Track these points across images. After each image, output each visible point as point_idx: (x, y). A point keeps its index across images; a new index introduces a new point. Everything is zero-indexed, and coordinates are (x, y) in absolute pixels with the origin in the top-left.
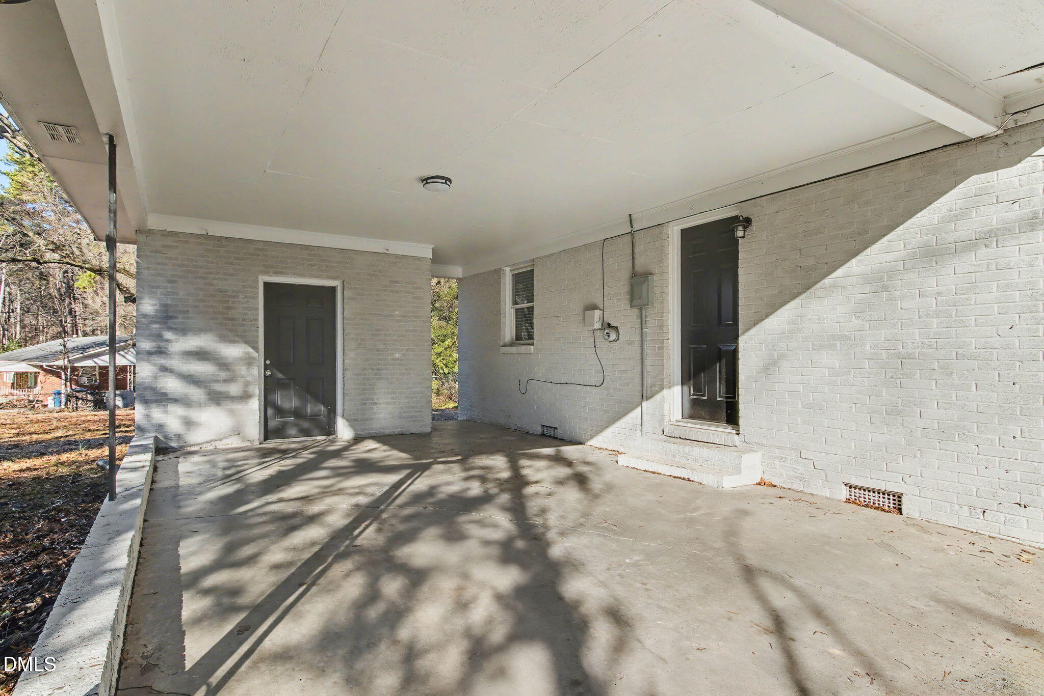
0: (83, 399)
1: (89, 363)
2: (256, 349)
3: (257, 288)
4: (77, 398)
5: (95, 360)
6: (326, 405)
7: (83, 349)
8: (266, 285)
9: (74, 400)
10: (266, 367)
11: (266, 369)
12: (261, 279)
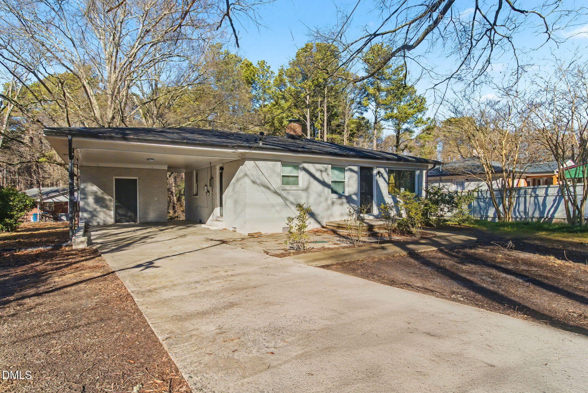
0: (49, 217)
1: (50, 200)
2: (113, 197)
3: (113, 180)
4: (46, 217)
5: (53, 199)
6: (134, 214)
7: (47, 193)
8: (116, 179)
9: (44, 217)
10: (116, 202)
11: (116, 203)
12: (114, 178)
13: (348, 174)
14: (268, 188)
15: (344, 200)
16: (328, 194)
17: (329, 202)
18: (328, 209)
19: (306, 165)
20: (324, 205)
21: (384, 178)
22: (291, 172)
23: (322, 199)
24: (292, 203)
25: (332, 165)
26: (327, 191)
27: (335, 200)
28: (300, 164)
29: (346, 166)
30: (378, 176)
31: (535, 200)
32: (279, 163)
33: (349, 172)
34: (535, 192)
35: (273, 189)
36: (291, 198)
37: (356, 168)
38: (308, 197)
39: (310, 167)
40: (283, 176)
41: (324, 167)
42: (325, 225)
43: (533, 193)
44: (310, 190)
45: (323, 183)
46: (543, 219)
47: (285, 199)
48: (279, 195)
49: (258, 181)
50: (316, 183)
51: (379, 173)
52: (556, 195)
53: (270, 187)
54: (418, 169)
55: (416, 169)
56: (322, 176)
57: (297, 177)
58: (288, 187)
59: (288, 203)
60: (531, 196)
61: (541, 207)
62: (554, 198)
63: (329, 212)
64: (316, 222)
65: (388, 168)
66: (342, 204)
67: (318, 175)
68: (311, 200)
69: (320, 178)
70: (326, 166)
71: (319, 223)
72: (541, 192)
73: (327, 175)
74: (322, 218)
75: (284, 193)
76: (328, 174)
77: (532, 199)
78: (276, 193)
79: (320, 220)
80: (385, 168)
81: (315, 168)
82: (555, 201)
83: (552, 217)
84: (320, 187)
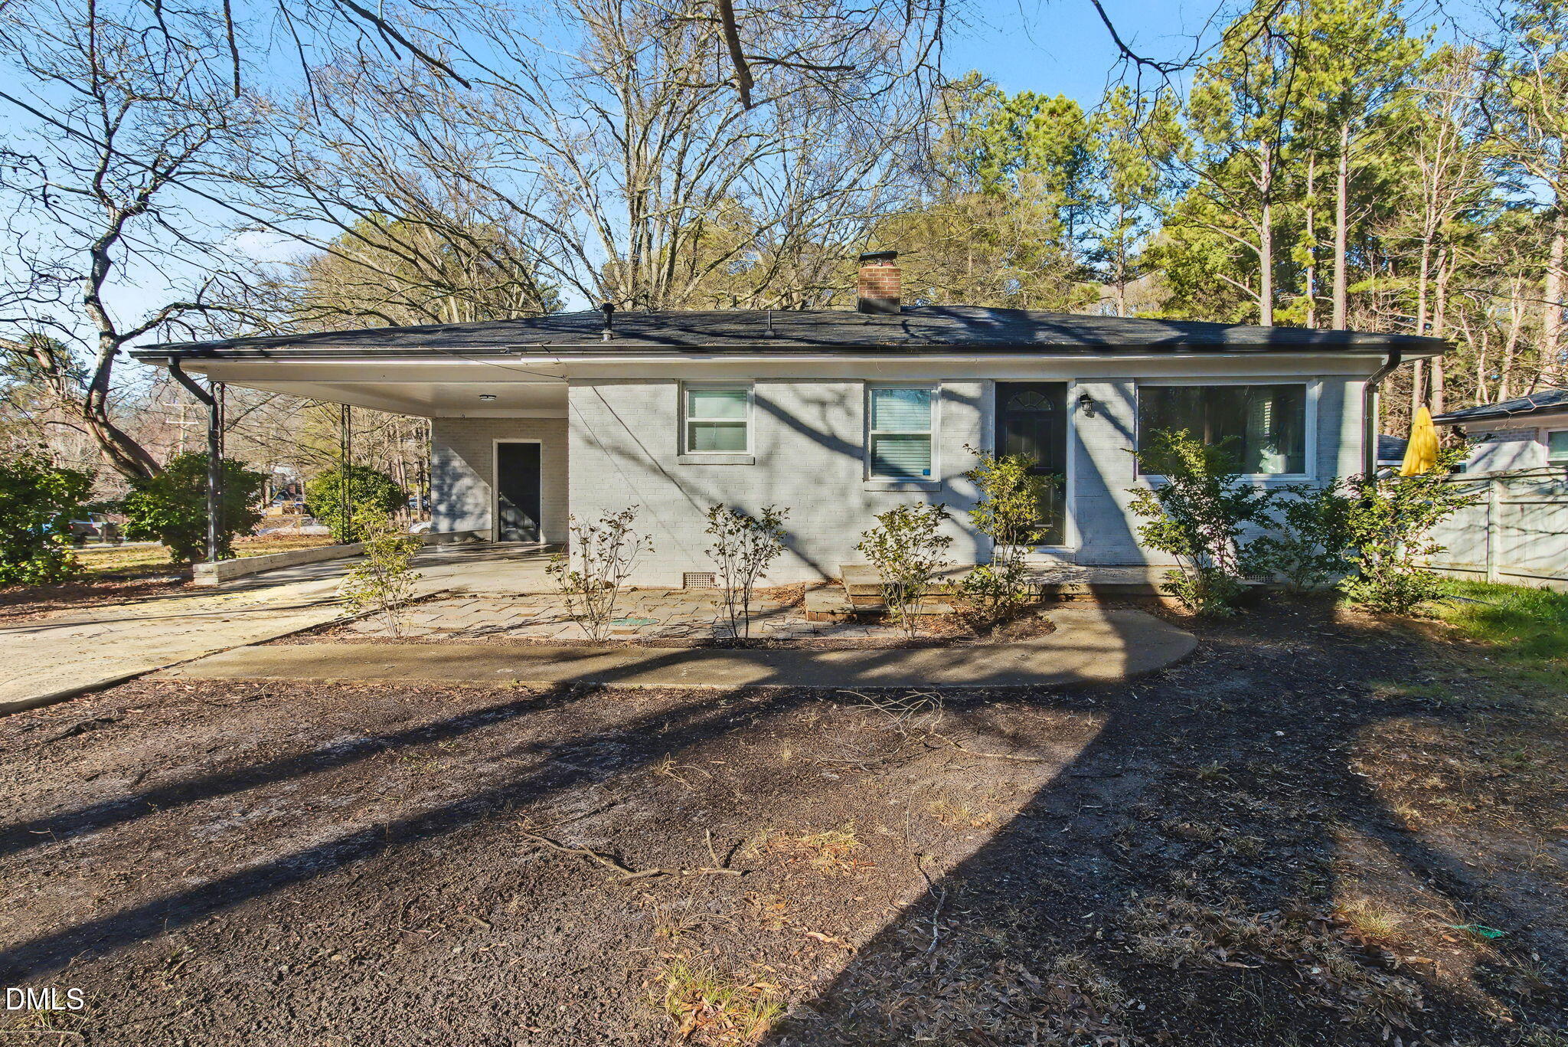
3: (492, 446)
8: (500, 445)
12: (496, 442)
13: (940, 410)
14: (634, 458)
16: (851, 474)
17: (855, 502)
18: (850, 523)
19: (763, 389)
20: (833, 510)
21: (1115, 422)
22: (724, 411)
23: (827, 492)
25: (866, 383)
26: (847, 466)
27: (878, 495)
28: (747, 385)
29: (935, 384)
30: (1084, 412)
32: (673, 388)
33: (947, 402)
35: (649, 461)
36: (712, 488)
38: (770, 486)
39: (782, 395)
40: (692, 425)
41: (834, 392)
42: (837, 576)
44: (779, 463)
45: (831, 442)
47: (689, 490)
48: (670, 477)
49: (604, 441)
50: (802, 441)
51: (1088, 400)
53: (642, 455)
54: (1319, 378)
55: (1309, 378)
56: (824, 418)
57: (743, 425)
59: (699, 502)
64: (803, 564)
65: (1135, 379)
67: (809, 416)
68: (782, 491)
69: (819, 425)
70: (841, 387)
71: (814, 566)
73: (845, 417)
74: (825, 551)
75: (684, 473)
76: (851, 413)
78: (658, 470)
79: (817, 558)
80: (1118, 385)
81: (800, 394)
84: (818, 454)
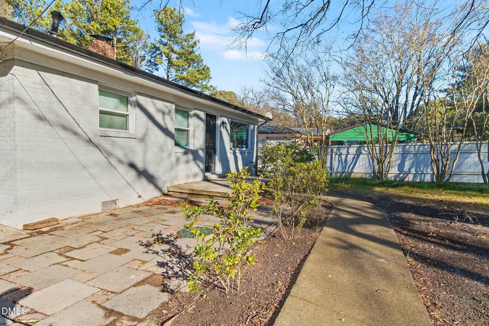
13: (193, 121)
14: (72, 131)
15: (190, 157)
16: (171, 146)
17: (173, 159)
18: (172, 168)
19: (142, 100)
20: (167, 163)
21: (227, 131)
22: (116, 108)
23: (165, 155)
24: (121, 162)
25: (176, 105)
26: (170, 142)
27: (180, 155)
28: (131, 95)
29: (191, 110)
30: (222, 127)
31: (339, 158)
32: (96, 87)
33: (195, 118)
34: (339, 151)
35: (83, 135)
36: (119, 153)
37: (202, 115)
38: (145, 152)
39: (148, 103)
40: (101, 112)
41: (167, 107)
42: (166, 192)
43: (338, 152)
44: (148, 141)
45: (166, 131)
46: (344, 174)
47: (108, 154)
48: (96, 146)
49: (49, 116)
50: (156, 129)
51: (223, 123)
52: (355, 153)
53: (79, 131)
54: (252, 123)
55: (250, 123)
56: (164, 119)
57: (126, 116)
58: (111, 132)
59: (113, 161)
60: (336, 154)
61: (344, 164)
62: (353, 156)
63: (173, 174)
64: (155, 189)
65: (231, 118)
66: (187, 162)
67: (159, 117)
68: (150, 156)
69: (161, 122)
70: (168, 105)
71: (159, 189)
72: (344, 151)
73: (170, 120)
74: (165, 182)
75: (106, 144)
76: (172, 119)
77: (337, 156)
78: (90, 141)
79: (160, 185)
80: (228, 118)
81: (155, 105)
82: (353, 158)
83: (352, 172)
84: (161, 136)
